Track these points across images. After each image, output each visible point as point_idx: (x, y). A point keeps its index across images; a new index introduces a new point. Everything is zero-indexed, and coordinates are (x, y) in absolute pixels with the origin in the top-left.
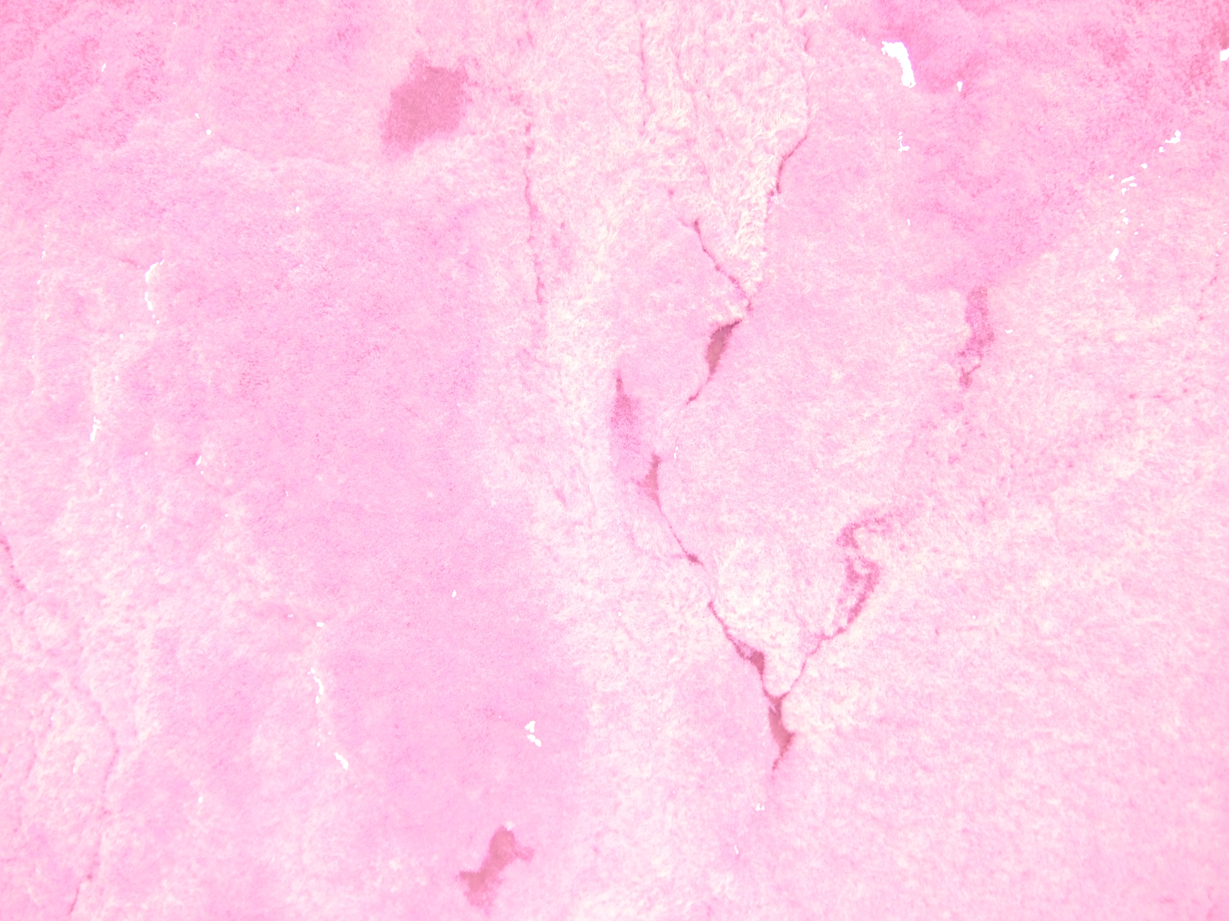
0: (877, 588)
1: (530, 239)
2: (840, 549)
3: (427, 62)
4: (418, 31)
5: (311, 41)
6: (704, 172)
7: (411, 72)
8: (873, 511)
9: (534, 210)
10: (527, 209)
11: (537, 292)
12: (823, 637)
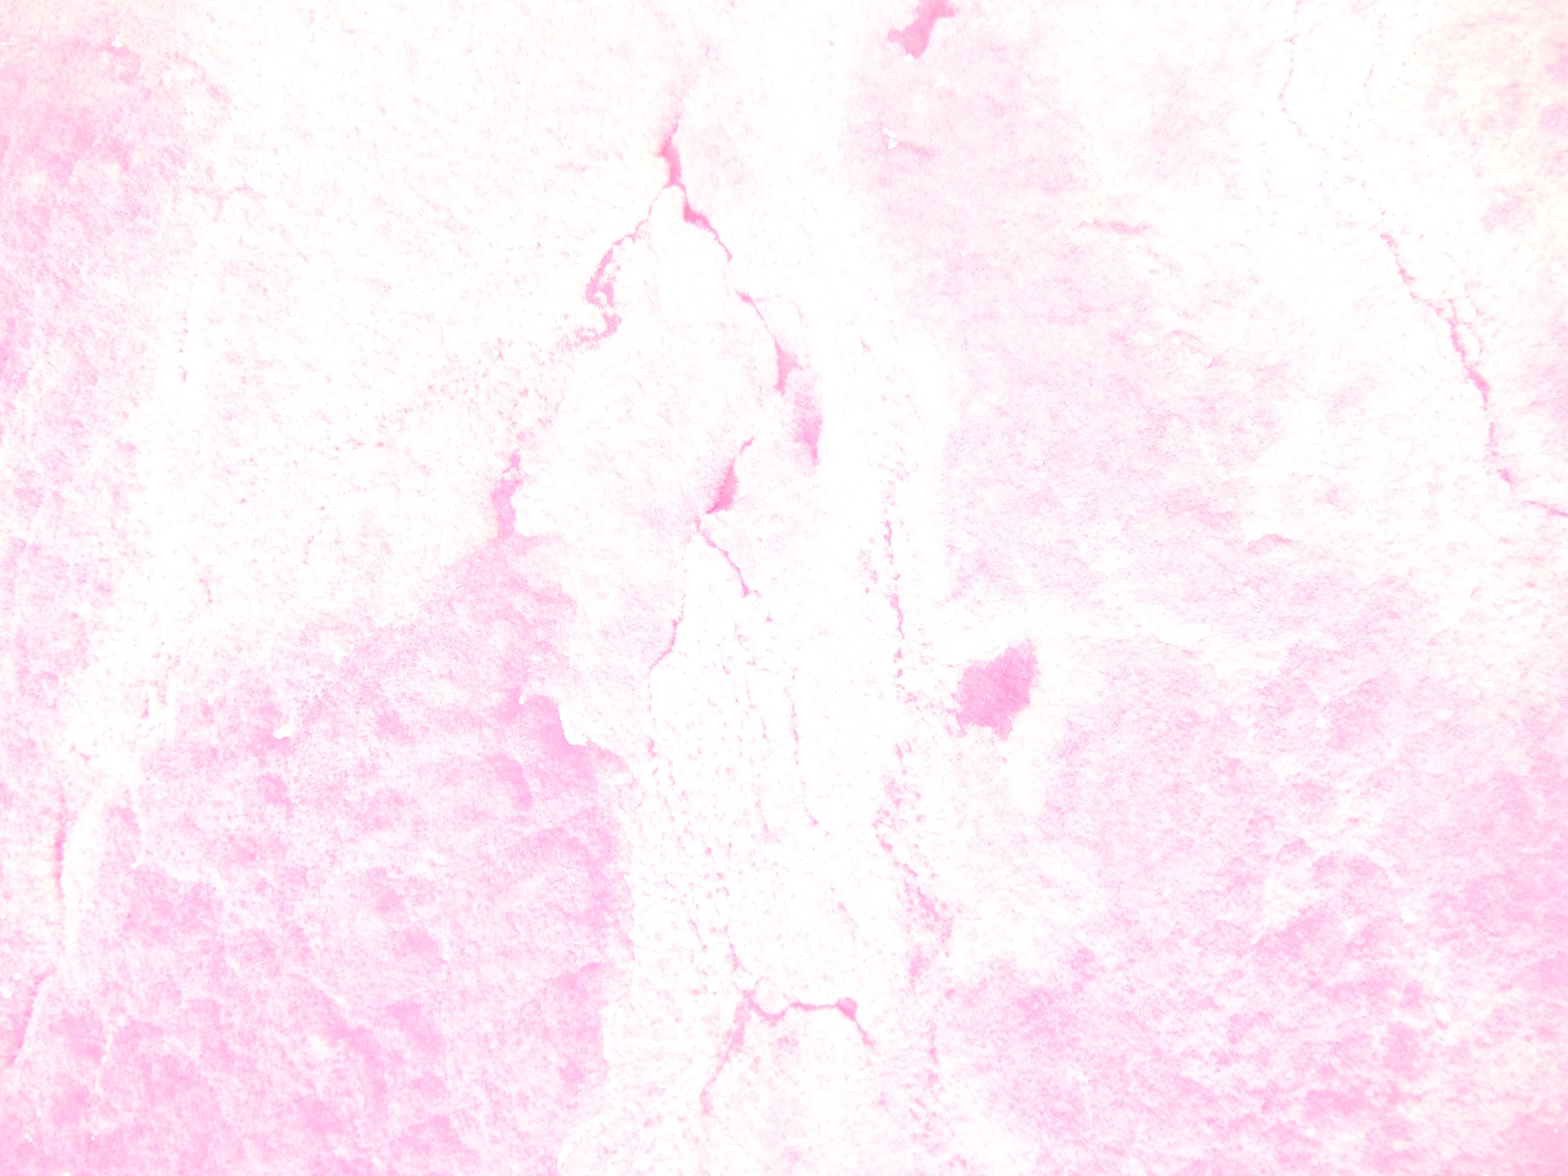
0: (588, 281)
1: (897, 577)
2: (619, 313)
3: (996, 732)
4: (1005, 760)
5: (1103, 740)
6: (740, 636)
7: (1011, 722)
8: (591, 347)
9: (895, 601)
10: (901, 604)
11: (891, 532)
12: (633, 237)
